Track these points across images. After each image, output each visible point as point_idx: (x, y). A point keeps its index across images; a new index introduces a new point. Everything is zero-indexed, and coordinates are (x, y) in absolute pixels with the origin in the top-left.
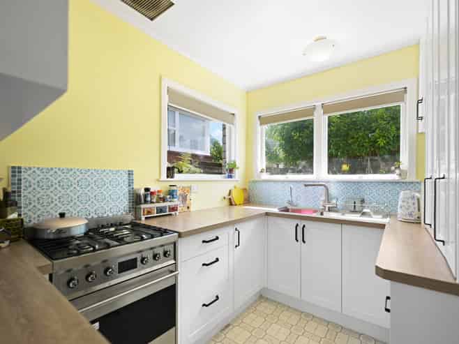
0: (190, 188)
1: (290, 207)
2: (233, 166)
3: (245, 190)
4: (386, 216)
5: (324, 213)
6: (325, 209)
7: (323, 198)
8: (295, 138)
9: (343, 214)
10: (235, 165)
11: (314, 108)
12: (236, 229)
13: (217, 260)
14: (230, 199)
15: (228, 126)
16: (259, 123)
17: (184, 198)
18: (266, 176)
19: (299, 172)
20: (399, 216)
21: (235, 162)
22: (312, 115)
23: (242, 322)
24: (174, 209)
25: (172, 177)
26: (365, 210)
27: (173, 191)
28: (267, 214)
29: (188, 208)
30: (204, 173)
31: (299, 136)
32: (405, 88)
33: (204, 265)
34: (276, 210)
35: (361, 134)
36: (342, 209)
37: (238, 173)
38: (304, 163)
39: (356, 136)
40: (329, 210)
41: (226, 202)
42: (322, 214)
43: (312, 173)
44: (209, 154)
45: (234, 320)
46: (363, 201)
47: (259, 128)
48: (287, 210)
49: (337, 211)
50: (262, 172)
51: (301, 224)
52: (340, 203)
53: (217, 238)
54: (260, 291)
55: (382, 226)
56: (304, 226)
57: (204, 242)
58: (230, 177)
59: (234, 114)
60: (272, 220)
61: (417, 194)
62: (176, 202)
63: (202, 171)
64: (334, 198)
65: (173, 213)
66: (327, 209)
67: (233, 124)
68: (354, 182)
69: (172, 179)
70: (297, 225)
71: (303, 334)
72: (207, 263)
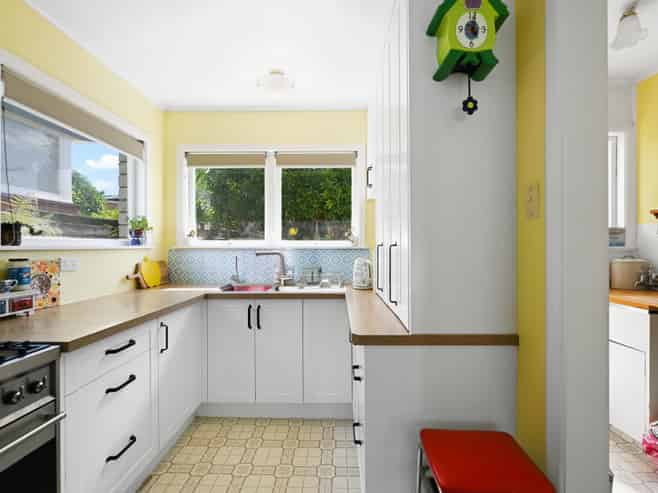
0: (58, 263)
1: (234, 284)
2: (141, 225)
3: (162, 263)
4: (343, 285)
5: (280, 288)
6: (280, 284)
7: (277, 270)
8: (232, 189)
9: (302, 287)
10: (147, 225)
11: (265, 155)
12: (162, 325)
13: (132, 378)
14: (137, 280)
15: (130, 158)
16: (185, 162)
17: (45, 284)
18: (197, 242)
19: (246, 237)
20: (354, 284)
21: (144, 219)
22: (264, 163)
23: (173, 464)
24: (24, 304)
25: (17, 243)
26: (324, 281)
27: (20, 270)
28: (207, 297)
29: (54, 300)
30: (63, 235)
31: (237, 187)
32: (356, 152)
33: (108, 391)
34: (217, 290)
35: (309, 193)
36: (299, 282)
37: (151, 238)
38: (251, 225)
39: (305, 195)
40: (285, 285)
41: (130, 284)
42: (277, 289)
43: (263, 238)
44: (70, 201)
45: (159, 467)
46: (320, 271)
47: (186, 169)
48: (232, 289)
49: (293, 285)
50: (190, 235)
51: (255, 304)
52: (297, 275)
53: (132, 343)
54: (196, 412)
55: (342, 296)
56: (259, 307)
57: (108, 352)
58: (138, 243)
59: (142, 142)
60: (213, 303)
61: (368, 261)
62: (28, 291)
63: (60, 231)
64: (289, 269)
65: (20, 313)
66: (282, 283)
67: (141, 158)
68: (310, 250)
69: (15, 248)
70: (250, 307)
71: (262, 444)
72: (115, 387)
